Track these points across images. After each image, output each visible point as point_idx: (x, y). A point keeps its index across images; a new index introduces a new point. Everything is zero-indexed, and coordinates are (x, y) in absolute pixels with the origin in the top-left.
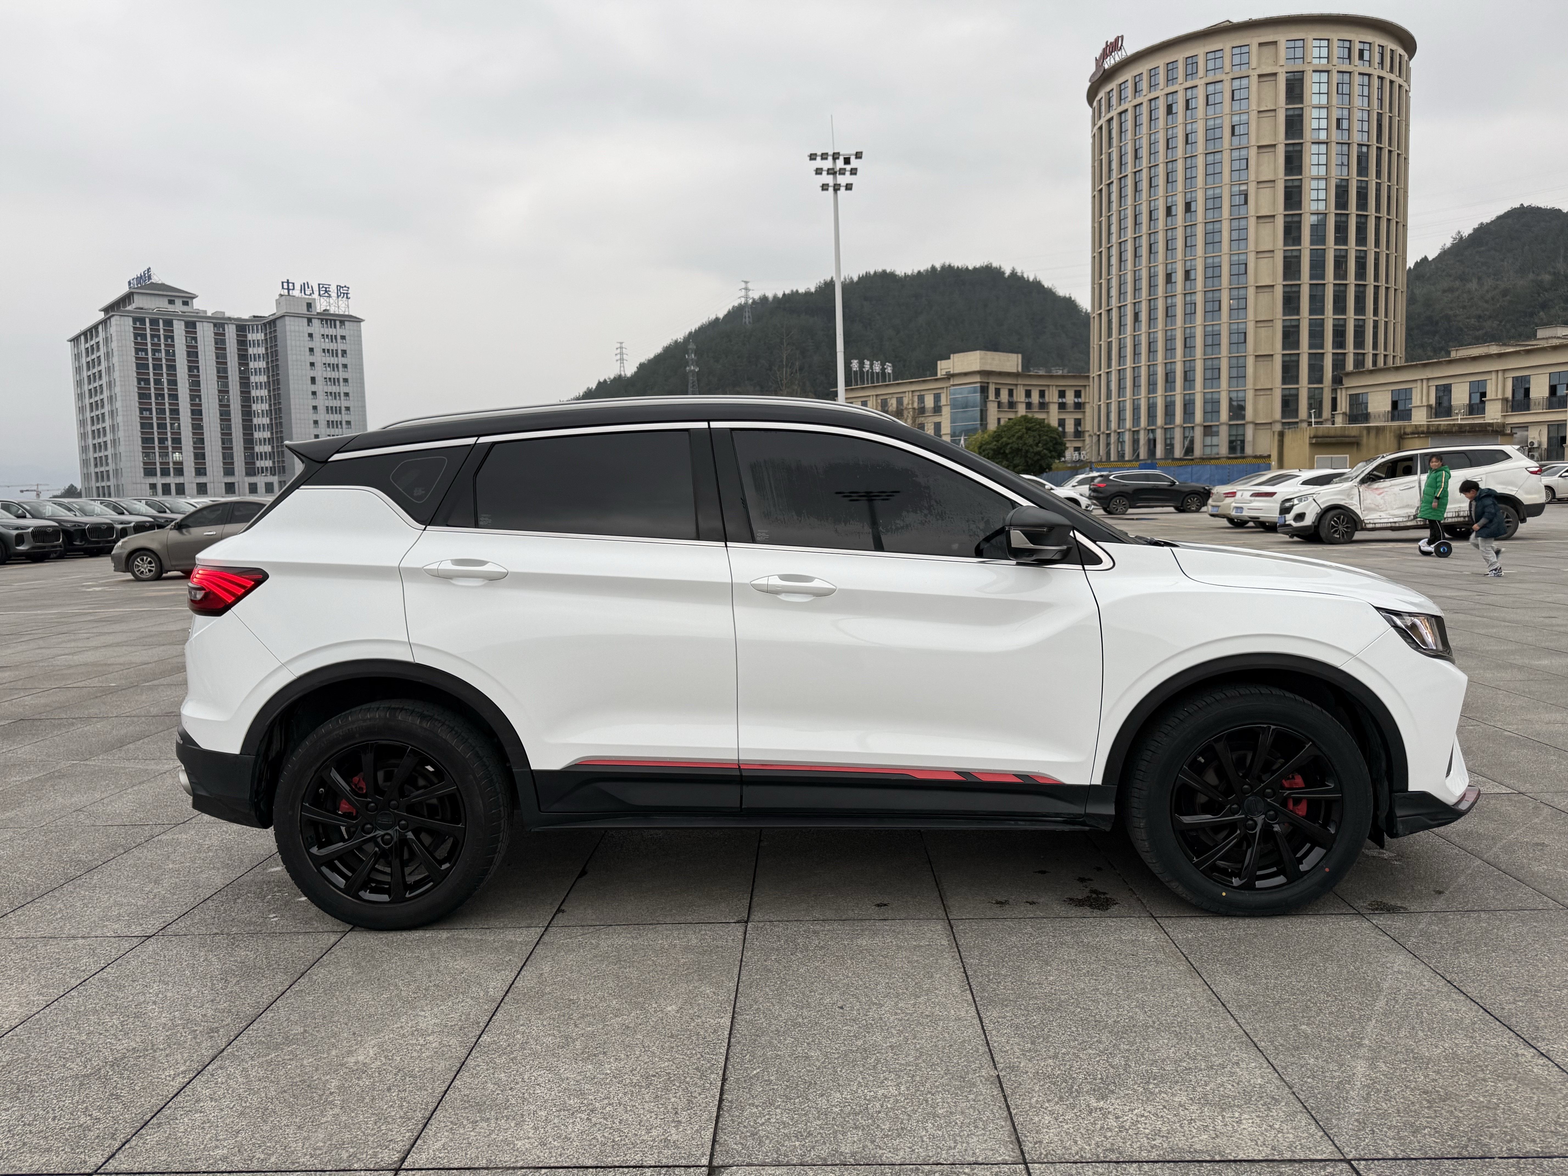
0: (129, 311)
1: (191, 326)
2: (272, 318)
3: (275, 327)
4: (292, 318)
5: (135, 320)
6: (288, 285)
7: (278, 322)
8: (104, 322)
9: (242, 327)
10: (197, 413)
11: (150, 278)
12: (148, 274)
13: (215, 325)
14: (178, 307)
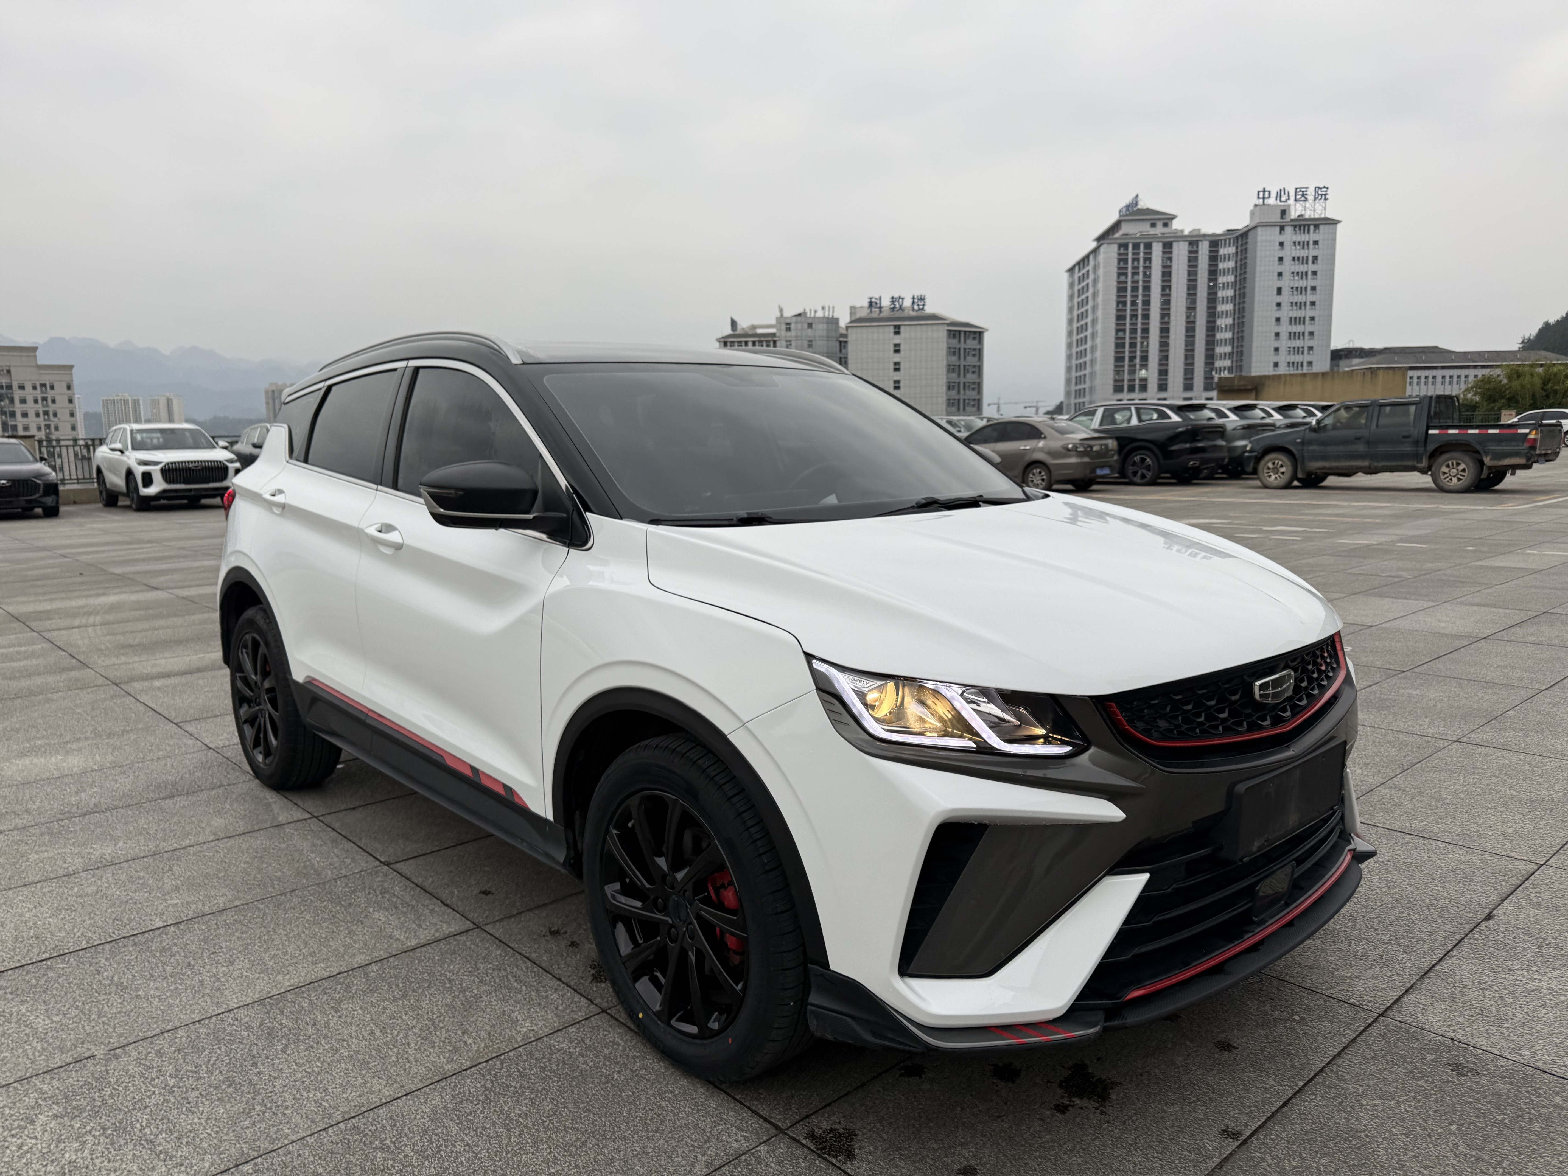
0: (1117, 239)
1: (1168, 246)
2: (1245, 230)
3: (1247, 238)
4: (1264, 228)
5: (1121, 246)
6: (1264, 194)
7: (1250, 235)
8: (1095, 251)
9: (1215, 243)
10: (1165, 330)
11: (1137, 204)
12: (1135, 201)
13: (1191, 243)
14: (1159, 230)
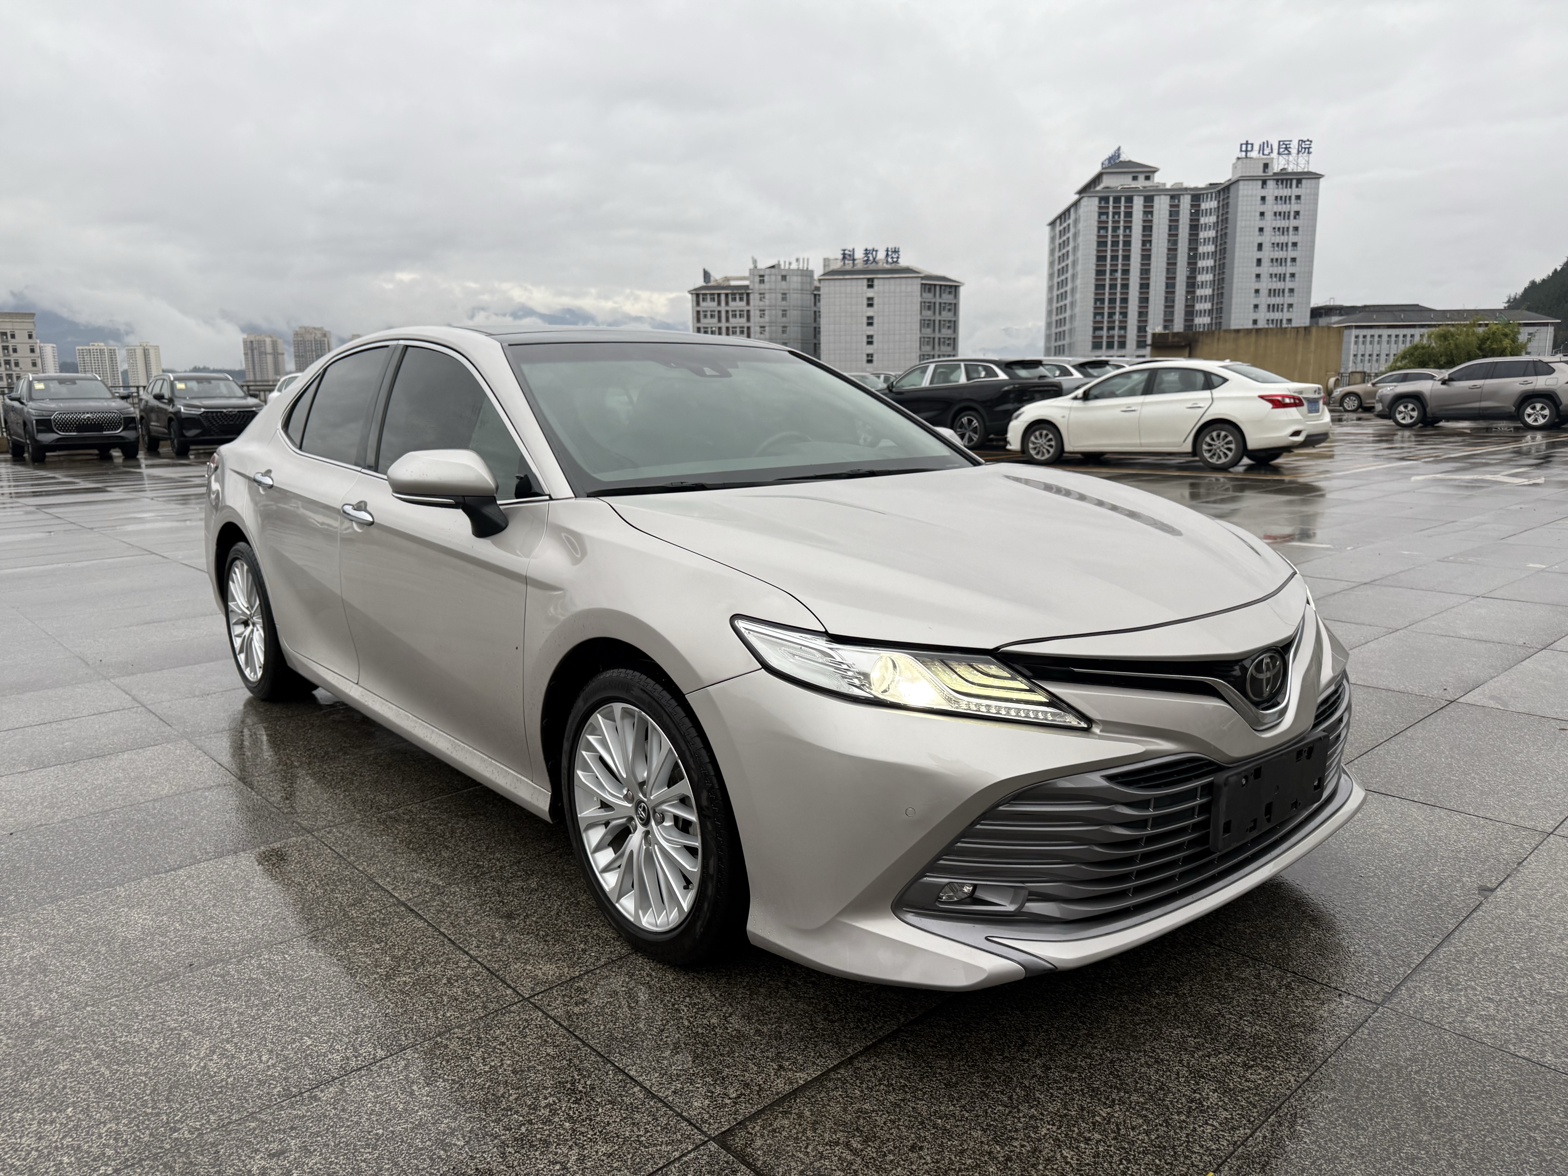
0: (1098, 192)
1: (1149, 200)
2: (1227, 183)
3: (1229, 192)
4: (1246, 182)
5: (1101, 199)
6: (1247, 146)
7: (1232, 188)
8: (1076, 204)
9: (1197, 196)
12: (1117, 153)
13: (1172, 197)
14: (1141, 183)
